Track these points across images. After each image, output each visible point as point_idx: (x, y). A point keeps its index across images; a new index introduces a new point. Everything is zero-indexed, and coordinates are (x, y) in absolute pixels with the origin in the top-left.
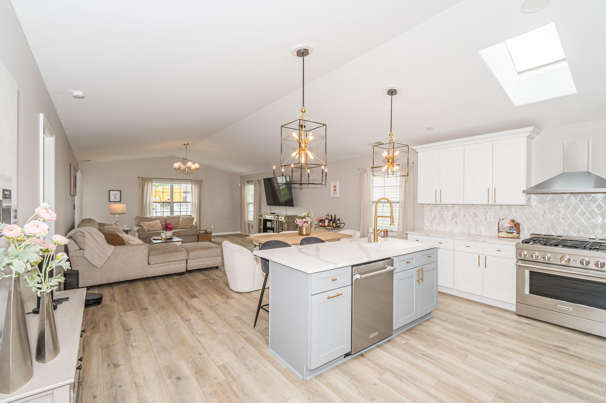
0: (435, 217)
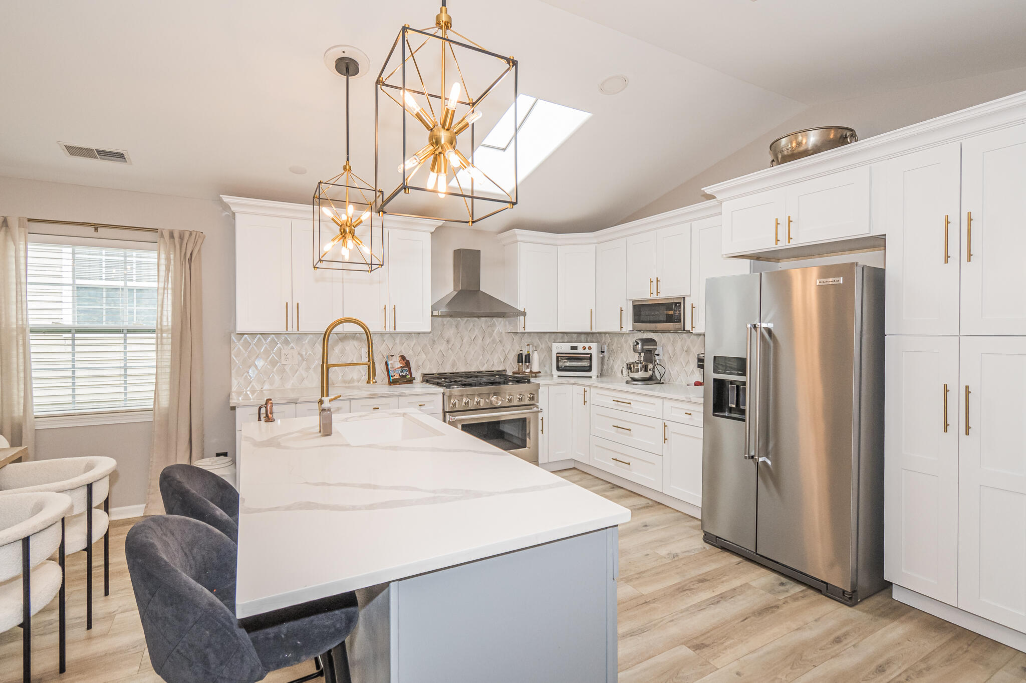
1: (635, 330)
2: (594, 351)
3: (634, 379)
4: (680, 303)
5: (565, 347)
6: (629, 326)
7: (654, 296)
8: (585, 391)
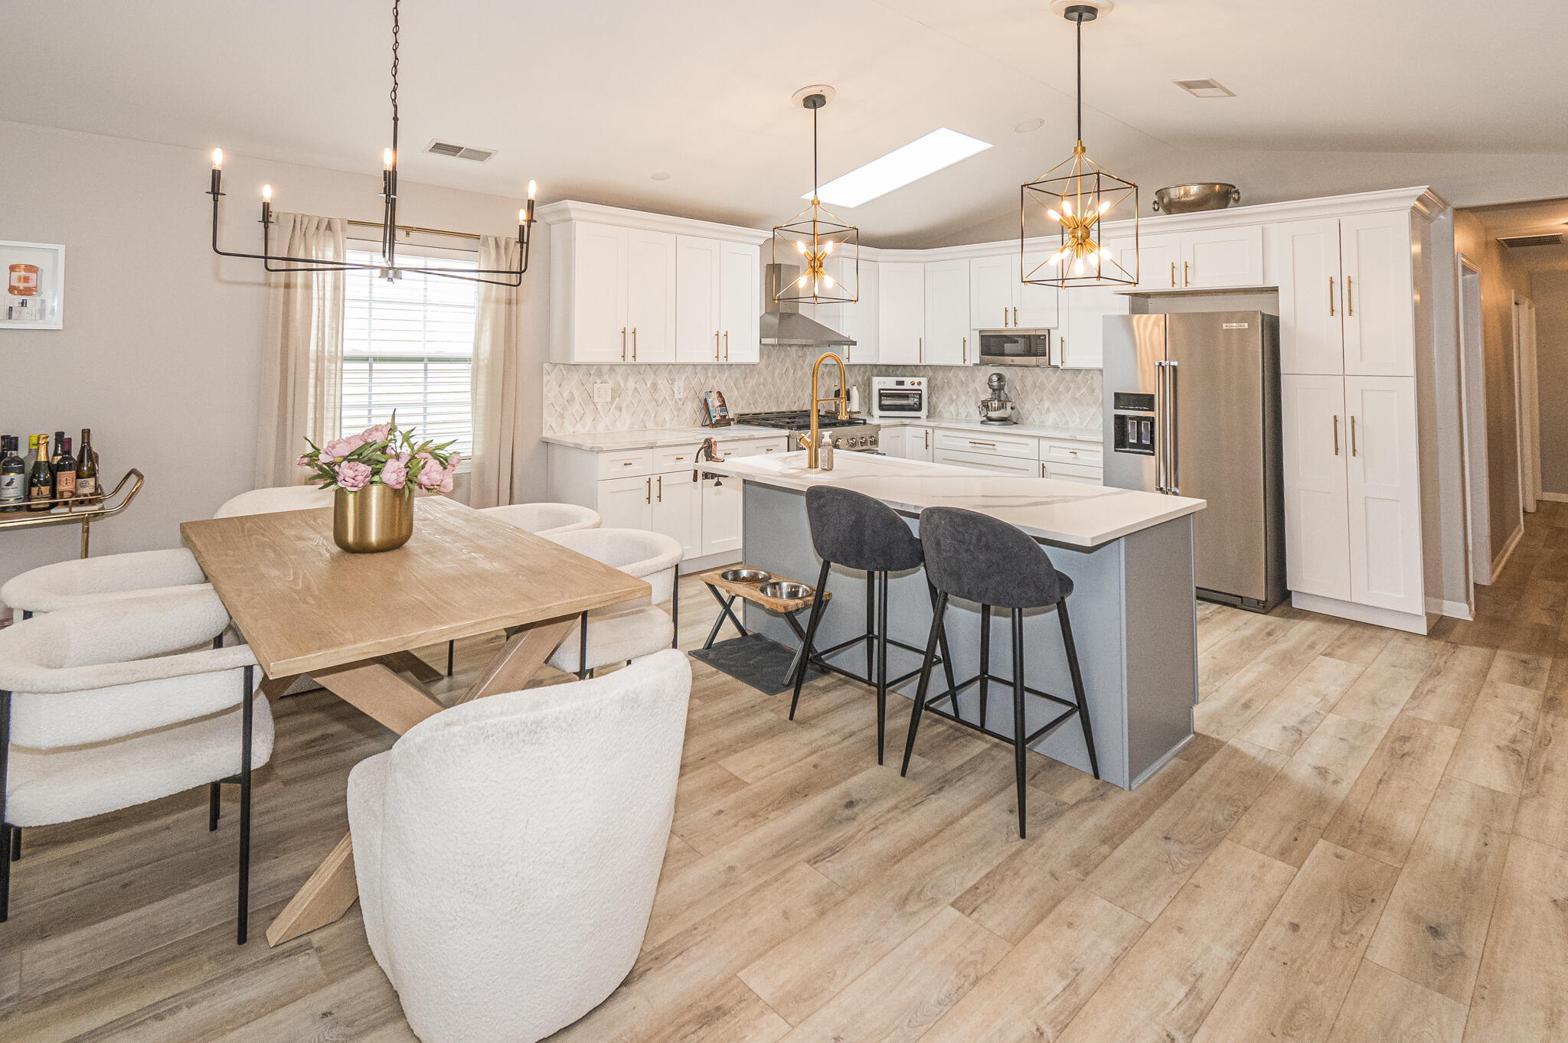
0: (571, 400)
1: (982, 363)
2: (924, 387)
3: (990, 419)
4: (1045, 336)
5: (889, 383)
6: (974, 356)
7: (1011, 326)
8: (927, 433)
